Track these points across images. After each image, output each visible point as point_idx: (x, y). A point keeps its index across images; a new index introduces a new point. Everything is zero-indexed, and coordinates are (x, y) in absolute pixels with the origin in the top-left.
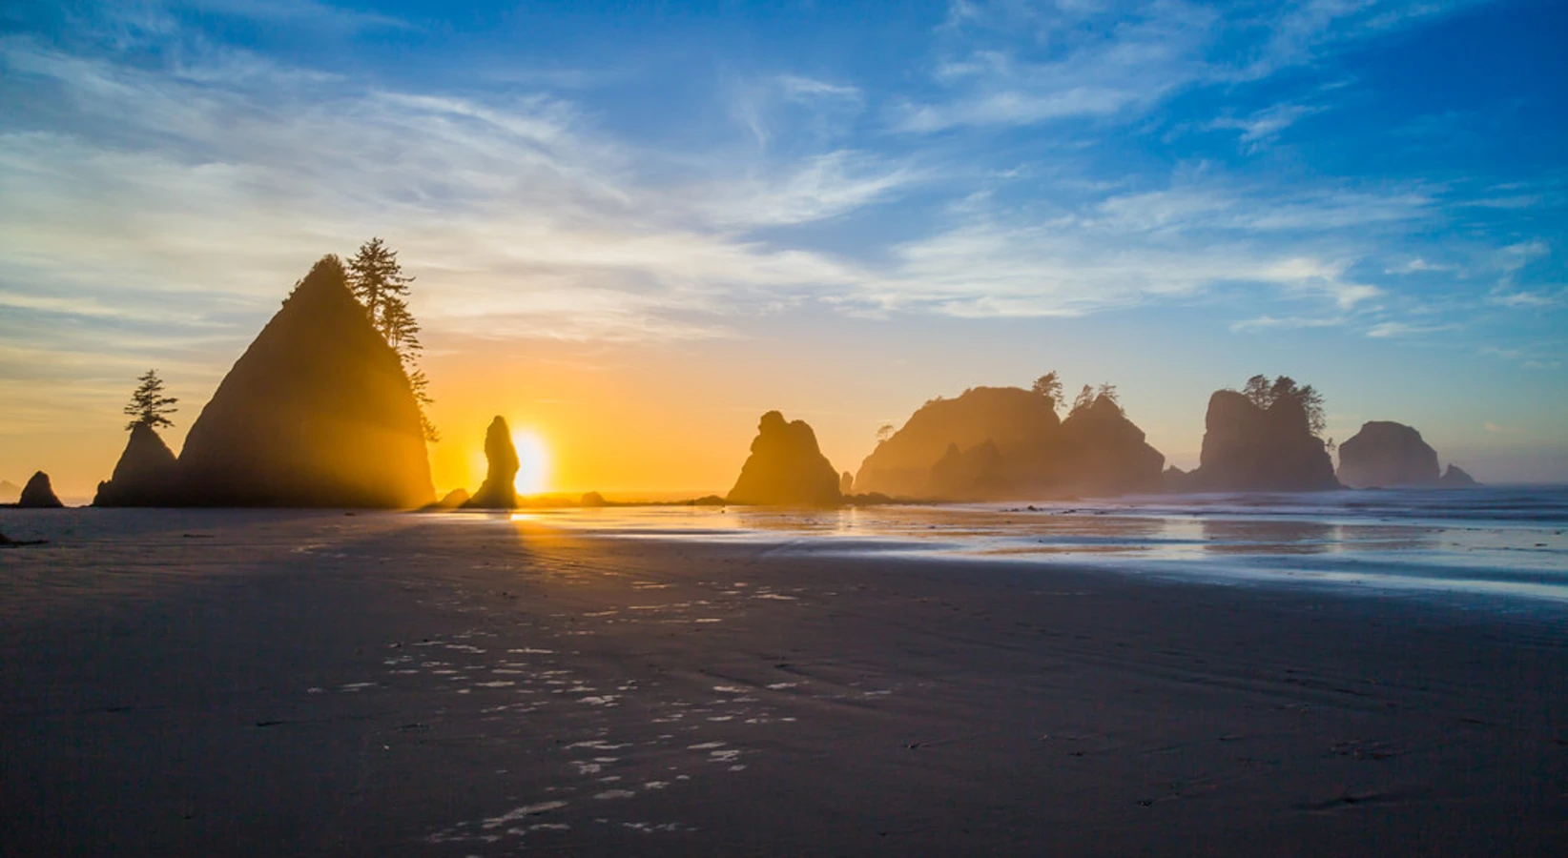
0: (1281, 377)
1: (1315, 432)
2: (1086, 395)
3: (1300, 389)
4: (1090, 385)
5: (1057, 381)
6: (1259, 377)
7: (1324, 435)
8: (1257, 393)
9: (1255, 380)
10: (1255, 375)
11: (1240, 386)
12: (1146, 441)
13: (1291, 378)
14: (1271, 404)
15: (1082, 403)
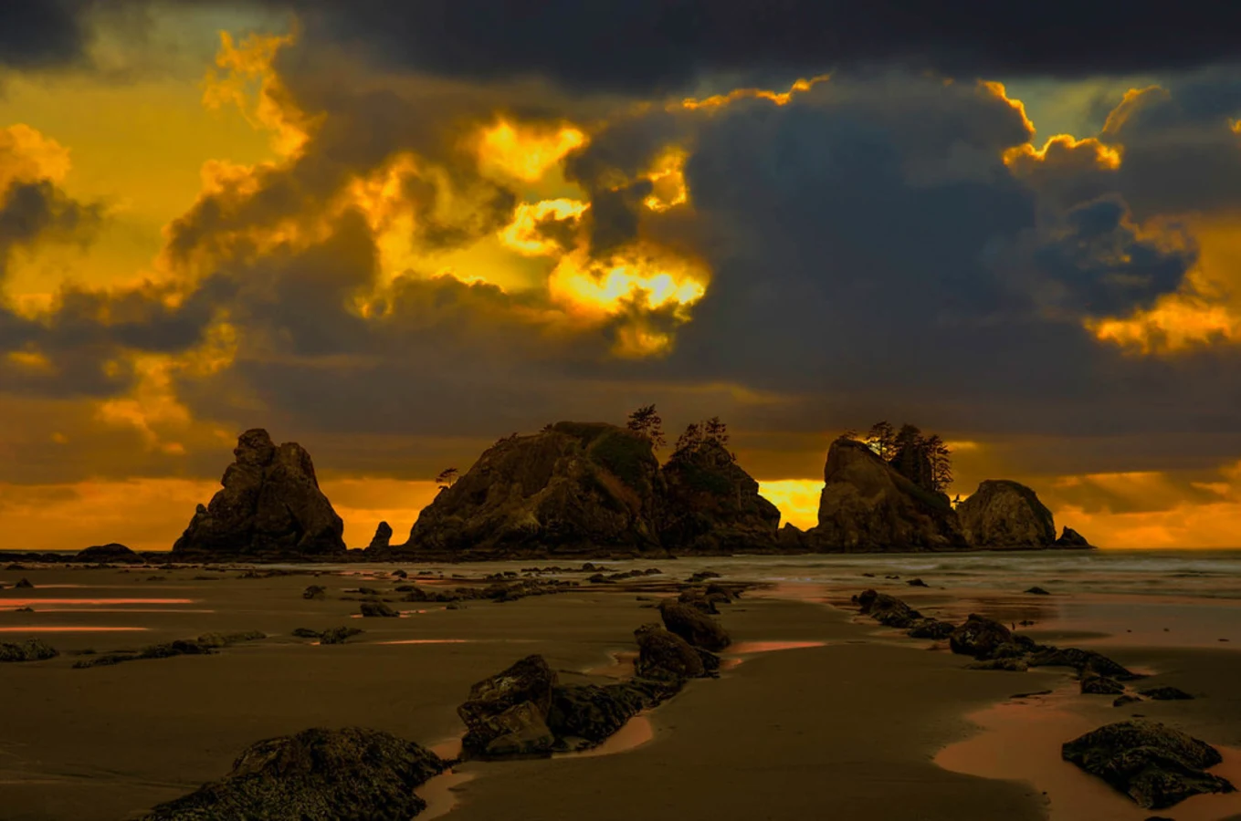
0: (906, 425)
1: (940, 489)
3: (924, 438)
4: (695, 422)
5: (655, 414)
8: (881, 441)
13: (916, 425)
14: (894, 454)
15: (686, 444)
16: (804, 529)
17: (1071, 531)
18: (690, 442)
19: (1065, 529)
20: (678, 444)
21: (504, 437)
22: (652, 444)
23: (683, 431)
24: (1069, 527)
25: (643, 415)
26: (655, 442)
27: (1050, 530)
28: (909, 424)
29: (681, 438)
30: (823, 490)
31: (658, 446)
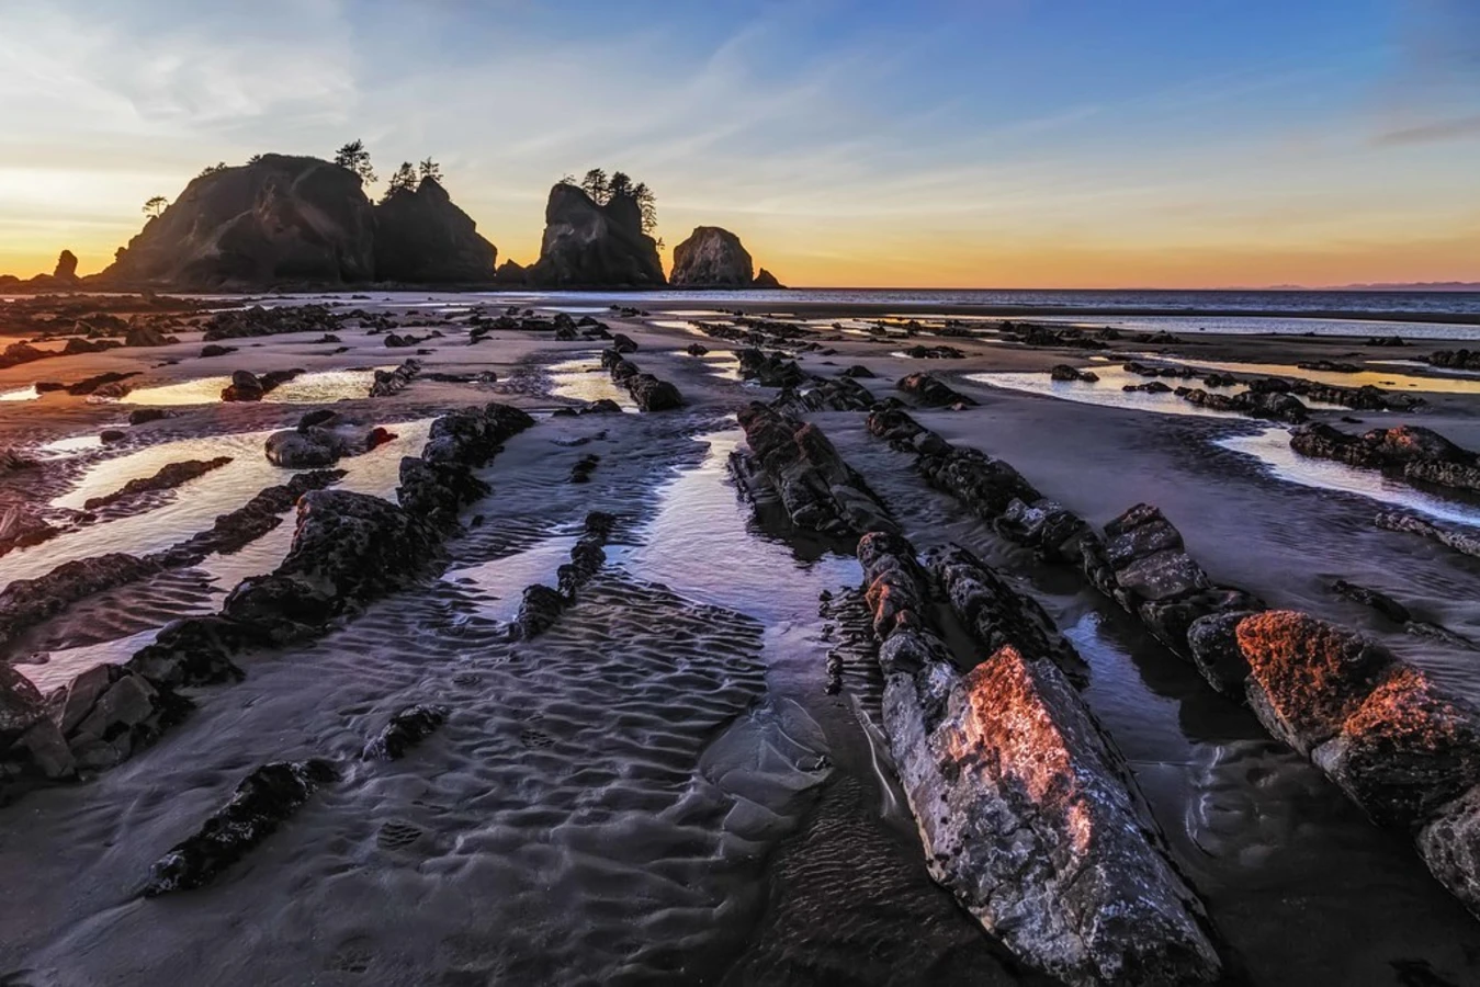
0: (617, 173)
1: (646, 230)
2: (405, 173)
3: (634, 186)
4: (409, 162)
5: (363, 151)
6: (598, 170)
7: (655, 234)
8: (594, 187)
9: (594, 174)
10: (594, 169)
11: (579, 179)
12: (477, 231)
13: (626, 174)
14: (608, 199)
15: (401, 182)
16: (524, 265)
17: (767, 272)
18: (406, 181)
19: (762, 270)
20: (392, 182)
21: (211, 166)
22: (362, 181)
23: (398, 169)
24: (765, 269)
25: (352, 150)
26: (364, 178)
27: (749, 271)
28: (621, 172)
29: (395, 176)
30: (545, 230)
31: (369, 182)
